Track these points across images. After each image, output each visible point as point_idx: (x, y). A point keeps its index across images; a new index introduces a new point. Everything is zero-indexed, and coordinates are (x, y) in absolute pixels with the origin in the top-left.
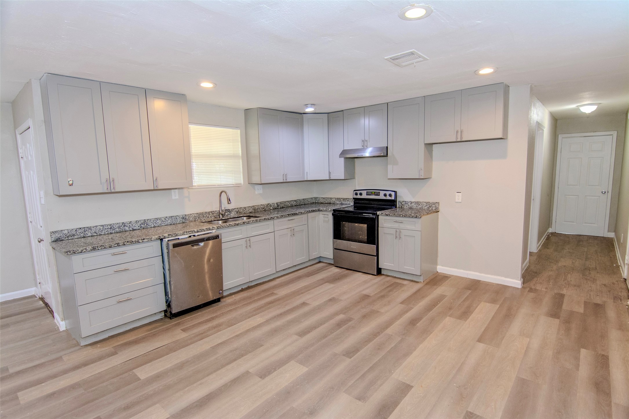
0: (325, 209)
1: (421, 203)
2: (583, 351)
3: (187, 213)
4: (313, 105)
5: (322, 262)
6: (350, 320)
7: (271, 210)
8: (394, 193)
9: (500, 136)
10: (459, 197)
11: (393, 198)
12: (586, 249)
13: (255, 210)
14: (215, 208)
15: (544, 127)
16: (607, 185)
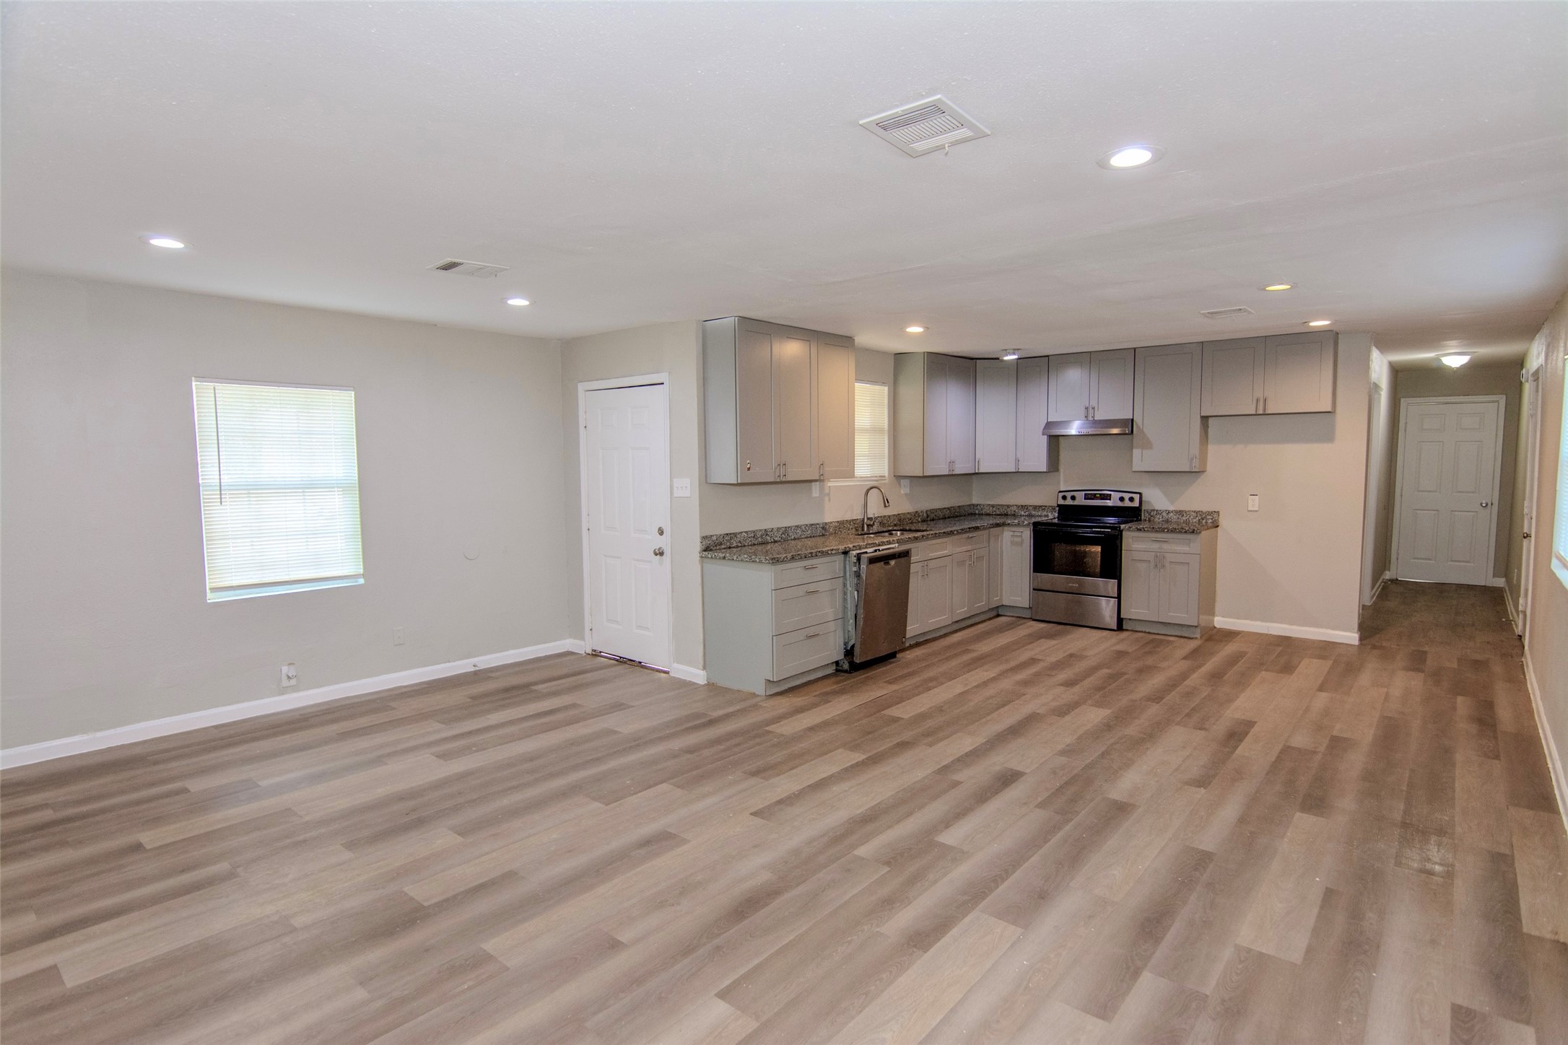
0: (1016, 521)
1: (1186, 513)
2: (1460, 699)
3: (827, 521)
4: (1014, 351)
5: (1004, 616)
6: (1120, 674)
7: (919, 522)
8: (1139, 495)
9: (1329, 410)
10: (1254, 503)
11: (1136, 504)
12: (1455, 602)
13: (900, 520)
14: (857, 514)
15: (1382, 389)
16: (1490, 491)
